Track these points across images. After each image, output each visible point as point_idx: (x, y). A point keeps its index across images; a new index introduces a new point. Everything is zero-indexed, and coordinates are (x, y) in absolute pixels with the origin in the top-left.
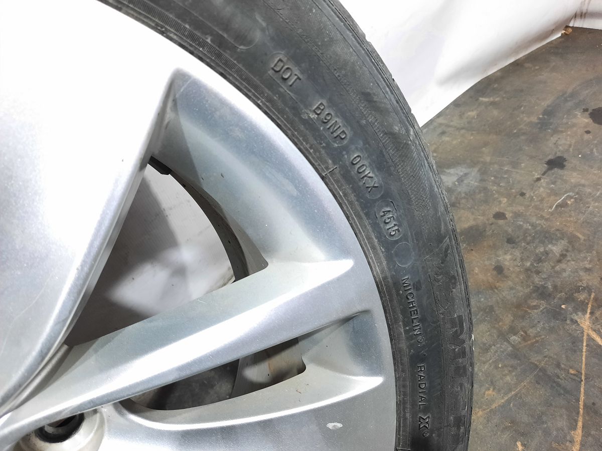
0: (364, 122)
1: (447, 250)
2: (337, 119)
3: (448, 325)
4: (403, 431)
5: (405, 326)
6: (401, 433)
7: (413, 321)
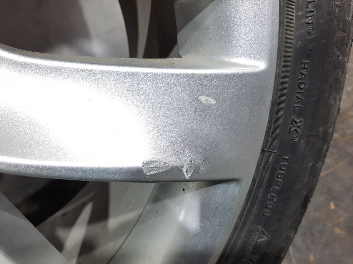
4: (273, 133)
5: (298, 10)
6: (270, 134)
7: (308, 5)
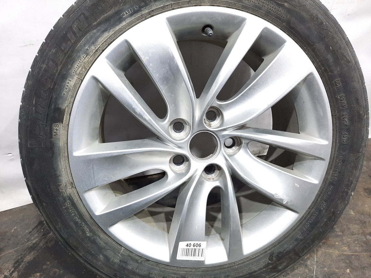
0: (352, 106)
1: (359, 157)
2: (345, 102)
3: (347, 180)
7: (336, 171)
